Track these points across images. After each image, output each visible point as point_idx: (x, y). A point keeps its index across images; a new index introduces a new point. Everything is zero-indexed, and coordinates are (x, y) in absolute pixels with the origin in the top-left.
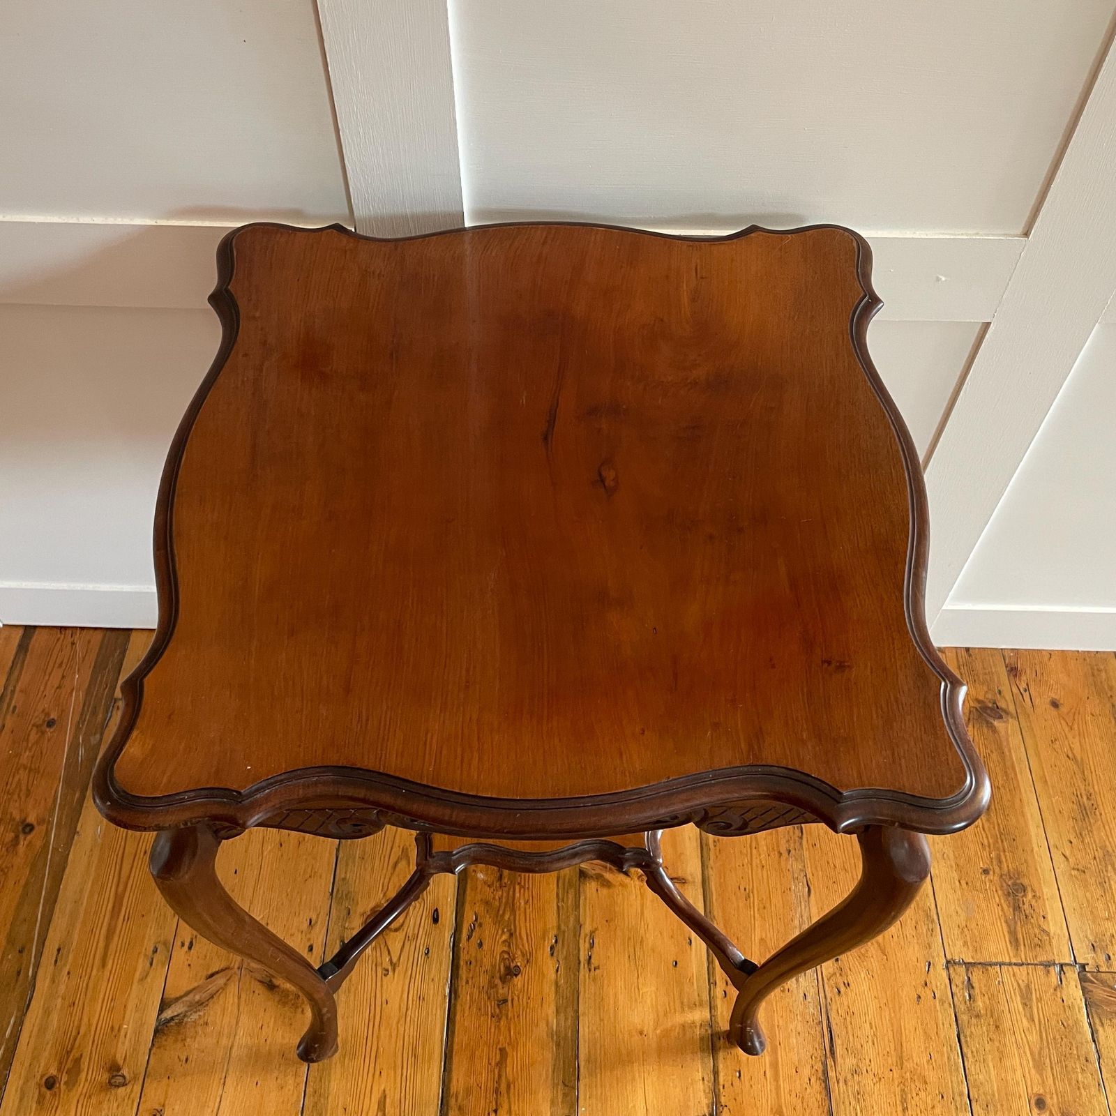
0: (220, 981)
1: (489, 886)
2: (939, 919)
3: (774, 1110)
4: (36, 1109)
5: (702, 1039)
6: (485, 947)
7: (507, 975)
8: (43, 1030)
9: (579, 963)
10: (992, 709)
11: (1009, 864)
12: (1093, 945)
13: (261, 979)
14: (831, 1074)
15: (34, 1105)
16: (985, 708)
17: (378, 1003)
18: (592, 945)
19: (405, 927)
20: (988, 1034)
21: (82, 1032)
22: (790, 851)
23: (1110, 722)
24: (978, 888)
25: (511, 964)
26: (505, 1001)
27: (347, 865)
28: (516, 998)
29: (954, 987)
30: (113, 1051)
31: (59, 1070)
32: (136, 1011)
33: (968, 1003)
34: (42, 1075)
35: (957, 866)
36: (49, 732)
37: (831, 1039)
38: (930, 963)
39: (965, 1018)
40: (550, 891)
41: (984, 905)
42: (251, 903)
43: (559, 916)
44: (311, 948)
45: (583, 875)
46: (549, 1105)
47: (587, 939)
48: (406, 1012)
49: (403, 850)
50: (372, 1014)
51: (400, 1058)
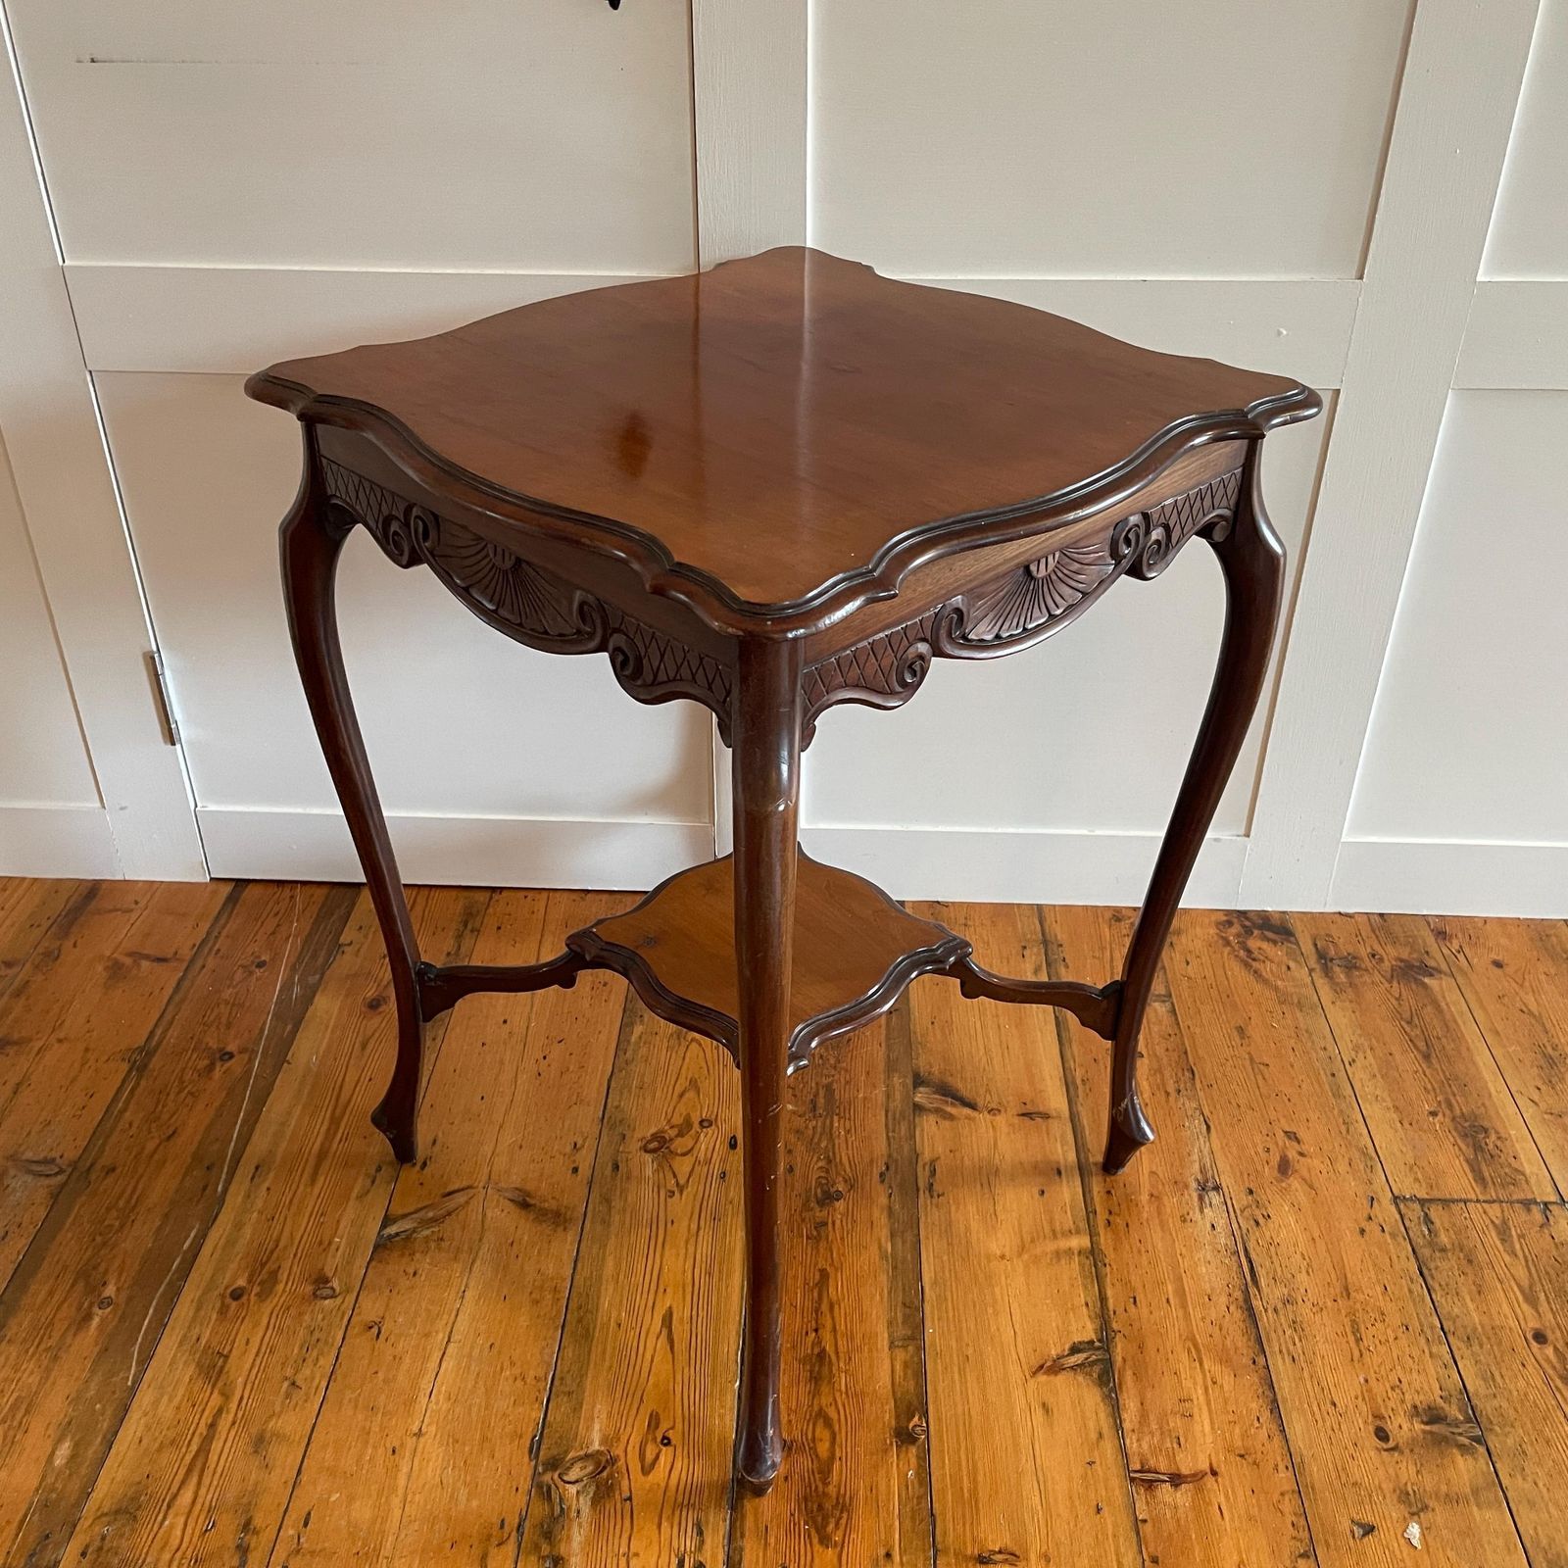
0: (461, 1198)
1: (800, 1116)
2: (1379, 1157)
3: (1184, 1338)
4: (216, 1320)
5: (1082, 1265)
6: (797, 1171)
7: (825, 1199)
8: (231, 1243)
9: (918, 1190)
10: (1419, 968)
11: (1461, 1105)
13: (513, 1198)
14: (1256, 1303)
15: (214, 1316)
16: (1412, 967)
17: (662, 1224)
18: (933, 1174)
19: (695, 1152)
20: (1458, 1269)
21: (281, 1245)
22: (1180, 1091)
24: (1425, 1127)
25: (831, 1190)
26: (825, 1224)
27: (621, 1096)
28: (838, 1222)
29: (1407, 1223)
30: (319, 1265)
31: (249, 1281)
32: (352, 1226)
33: (1428, 1237)
34: (226, 1288)
35: (1396, 1108)
36: (258, 972)
37: (1252, 1269)
38: (1373, 1199)
39: (1426, 1252)
40: (877, 1123)
41: (1435, 1144)
42: (501, 1127)
43: (889, 1145)
44: (575, 1170)
45: (918, 1108)
46: (886, 1325)
47: (927, 1168)
48: (698, 1232)
49: (691, 1082)
50: (654, 1233)
51: (690, 1276)
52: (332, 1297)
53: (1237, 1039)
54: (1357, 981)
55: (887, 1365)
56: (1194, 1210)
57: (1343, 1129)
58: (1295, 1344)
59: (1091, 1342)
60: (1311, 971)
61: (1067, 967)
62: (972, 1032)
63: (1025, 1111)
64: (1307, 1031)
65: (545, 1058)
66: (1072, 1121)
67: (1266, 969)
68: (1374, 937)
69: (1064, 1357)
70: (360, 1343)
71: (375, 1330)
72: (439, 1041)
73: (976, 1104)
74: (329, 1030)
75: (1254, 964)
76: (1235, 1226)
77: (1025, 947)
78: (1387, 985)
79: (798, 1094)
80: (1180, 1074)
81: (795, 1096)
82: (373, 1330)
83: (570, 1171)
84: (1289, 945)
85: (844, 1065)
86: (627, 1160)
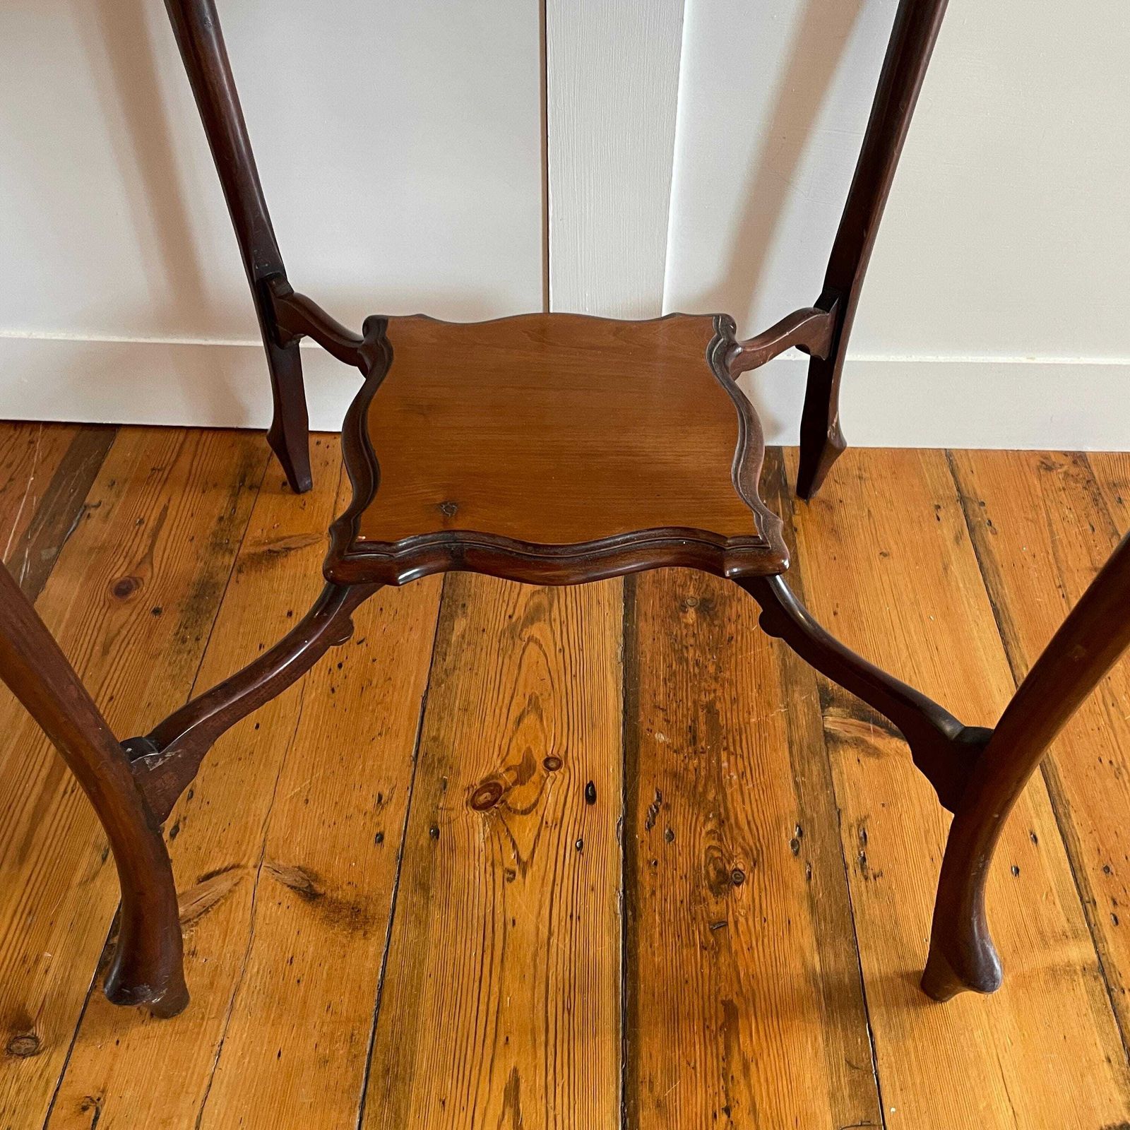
0: (222, 885)
1: (675, 751)
6: (679, 840)
7: (721, 883)
9: (846, 868)
13: (294, 884)
17: (499, 926)
18: (864, 841)
19: (540, 809)
25: (728, 868)
26: (725, 924)
27: (441, 719)
28: (742, 920)
32: (71, 931)
40: (780, 759)
43: (800, 797)
44: (380, 838)
45: (831, 739)
46: (826, 1099)
47: (854, 832)
48: (549, 939)
49: (530, 700)
50: (488, 942)
51: (541, 1014)
52: (33, 1055)
61: (995, 533)
62: (888, 625)
65: (340, 666)
71: (91, 1113)
72: (203, 642)
74: (63, 626)
77: (938, 507)
79: (672, 719)
81: (668, 721)
82: (87, 1113)
83: (373, 840)
85: (727, 675)
86: (450, 822)
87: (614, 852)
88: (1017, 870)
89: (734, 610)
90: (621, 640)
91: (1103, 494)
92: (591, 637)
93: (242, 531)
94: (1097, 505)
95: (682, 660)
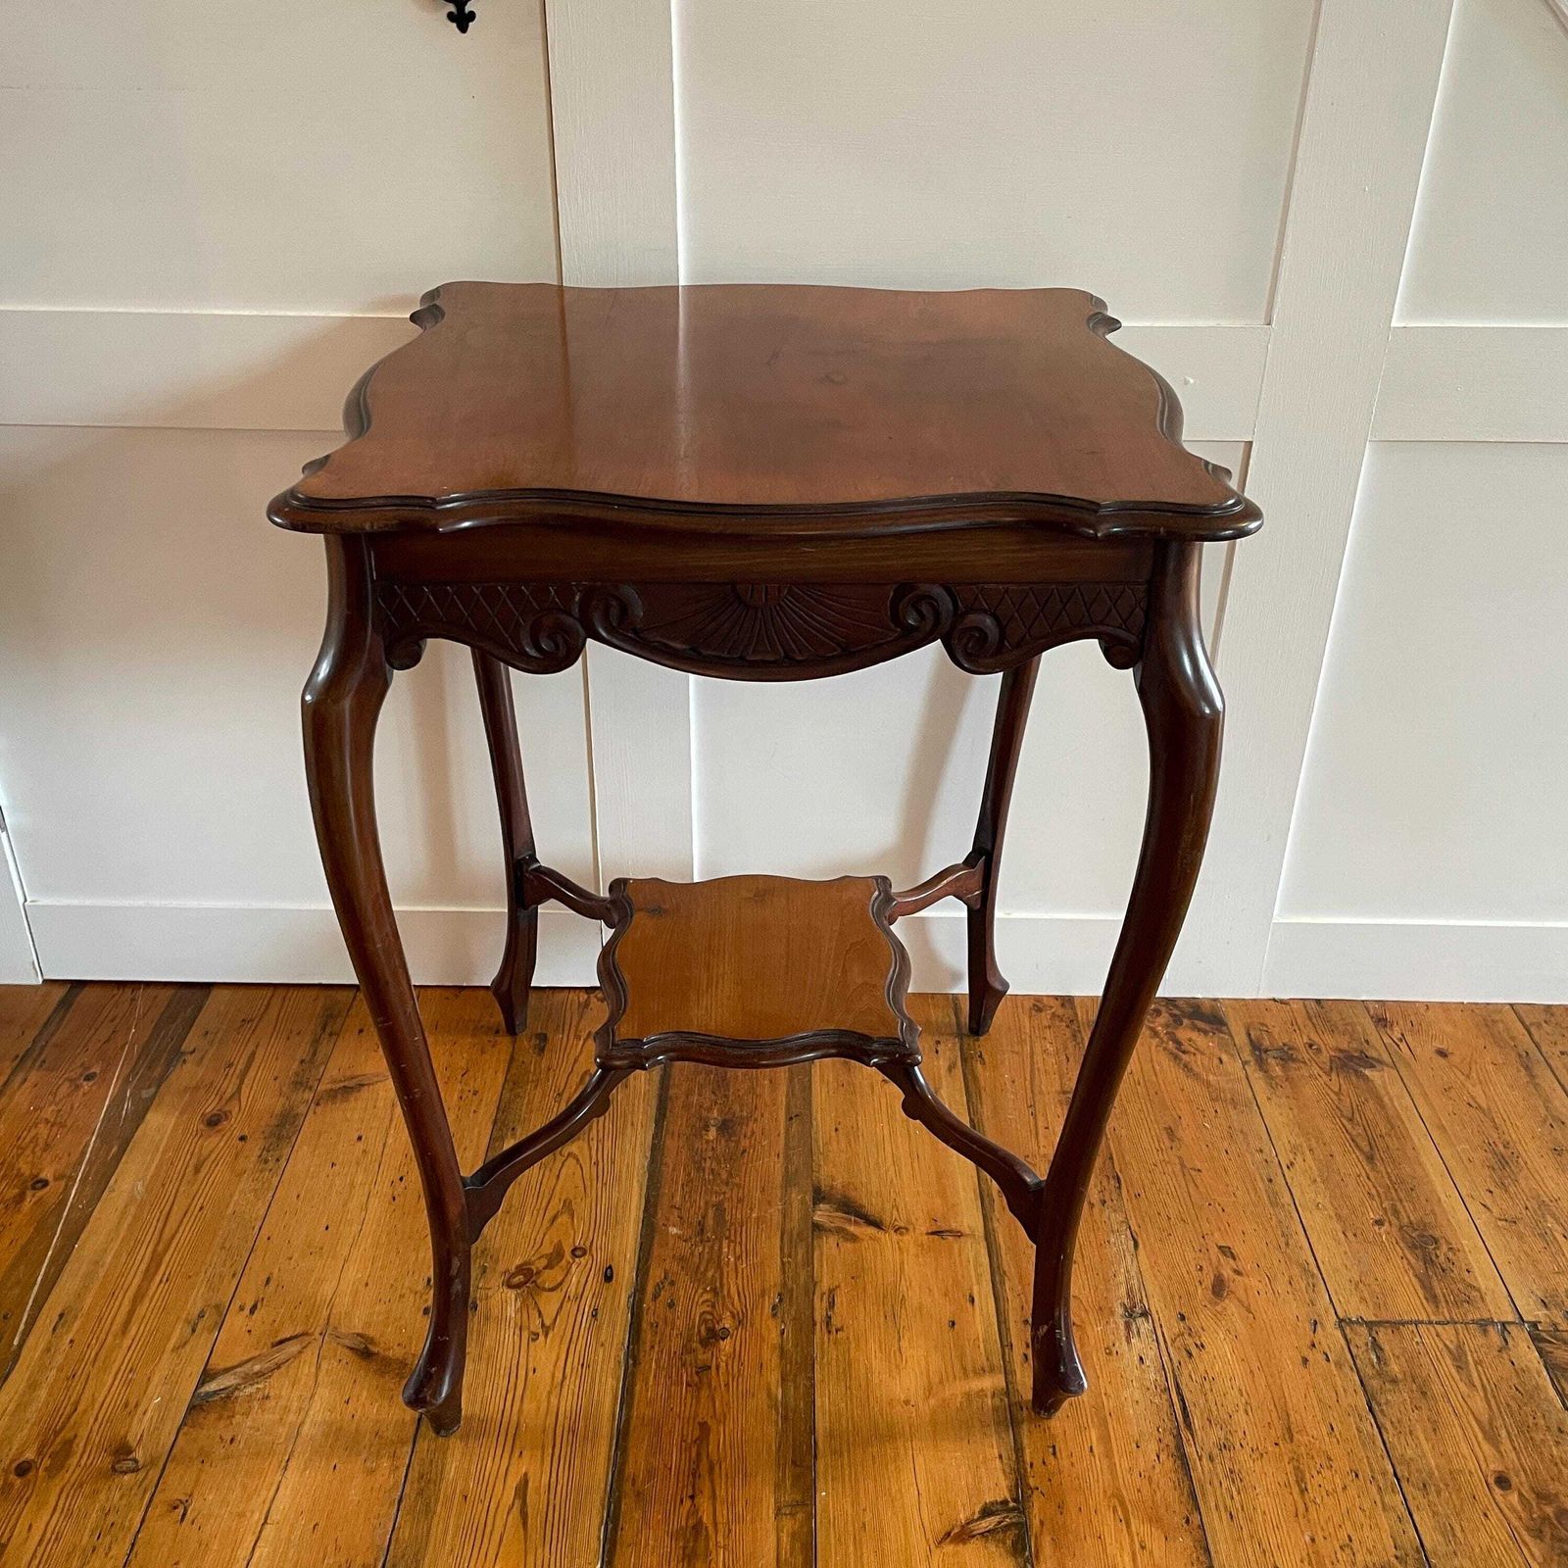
0: (292, 1348)
1: (684, 1241)
2: (1321, 1274)
3: (1109, 1493)
5: (995, 1409)
6: (679, 1307)
7: (710, 1338)
9: (814, 1324)
10: (1359, 1059)
11: (1410, 1213)
12: (1542, 1301)
13: (353, 1346)
14: (1190, 1450)
16: (1351, 1058)
17: (522, 1373)
18: (832, 1305)
19: (565, 1286)
20: (1411, 1402)
21: (80, 1408)
22: (1105, 1202)
23: (1519, 1071)
24: (1371, 1238)
25: (717, 1326)
26: (708, 1368)
28: (723, 1365)
29: (1354, 1351)
30: (122, 1433)
31: (39, 1453)
32: (165, 1383)
33: (1377, 1366)
34: (12, 1462)
35: (1339, 1217)
36: (86, 1086)
37: (1184, 1408)
38: (1316, 1323)
39: (1374, 1384)
40: (771, 1246)
41: (1382, 1259)
42: (346, 1261)
43: (784, 1273)
44: (427, 1311)
45: (817, 1227)
46: (772, 1488)
47: (825, 1297)
48: (562, 1382)
49: (565, 1202)
50: (512, 1385)
51: (551, 1436)
52: (133, 1471)
53: (1168, 1143)
54: (1293, 1073)
55: (773, 1538)
56: (1120, 1340)
57: (1282, 1240)
58: (1232, 1498)
59: (1005, 1502)
60: (1245, 1063)
61: (983, 1063)
62: (880, 1138)
63: (934, 1229)
64: (1242, 1132)
65: (401, 1179)
66: (986, 1239)
67: (1198, 1063)
68: (1311, 1025)
69: (973, 1521)
70: (162, 1527)
71: (181, 1510)
72: (283, 1162)
73: (881, 1222)
74: (159, 1154)
75: (1183, 1056)
76: (1165, 1358)
77: (938, 1042)
78: (1325, 1077)
79: (686, 1216)
80: (1105, 1183)
81: (681, 1218)
82: (177, 1510)
83: (422, 1312)
84: (1222, 1035)
85: (737, 1180)
86: (486, 1299)
87: (623, 1318)
88: (953, 1323)
89: (750, 1129)
90: (648, 1154)
91: (1082, 1031)
92: (623, 1153)
93: (321, 1070)
94: (1075, 1040)
95: (700, 1169)
